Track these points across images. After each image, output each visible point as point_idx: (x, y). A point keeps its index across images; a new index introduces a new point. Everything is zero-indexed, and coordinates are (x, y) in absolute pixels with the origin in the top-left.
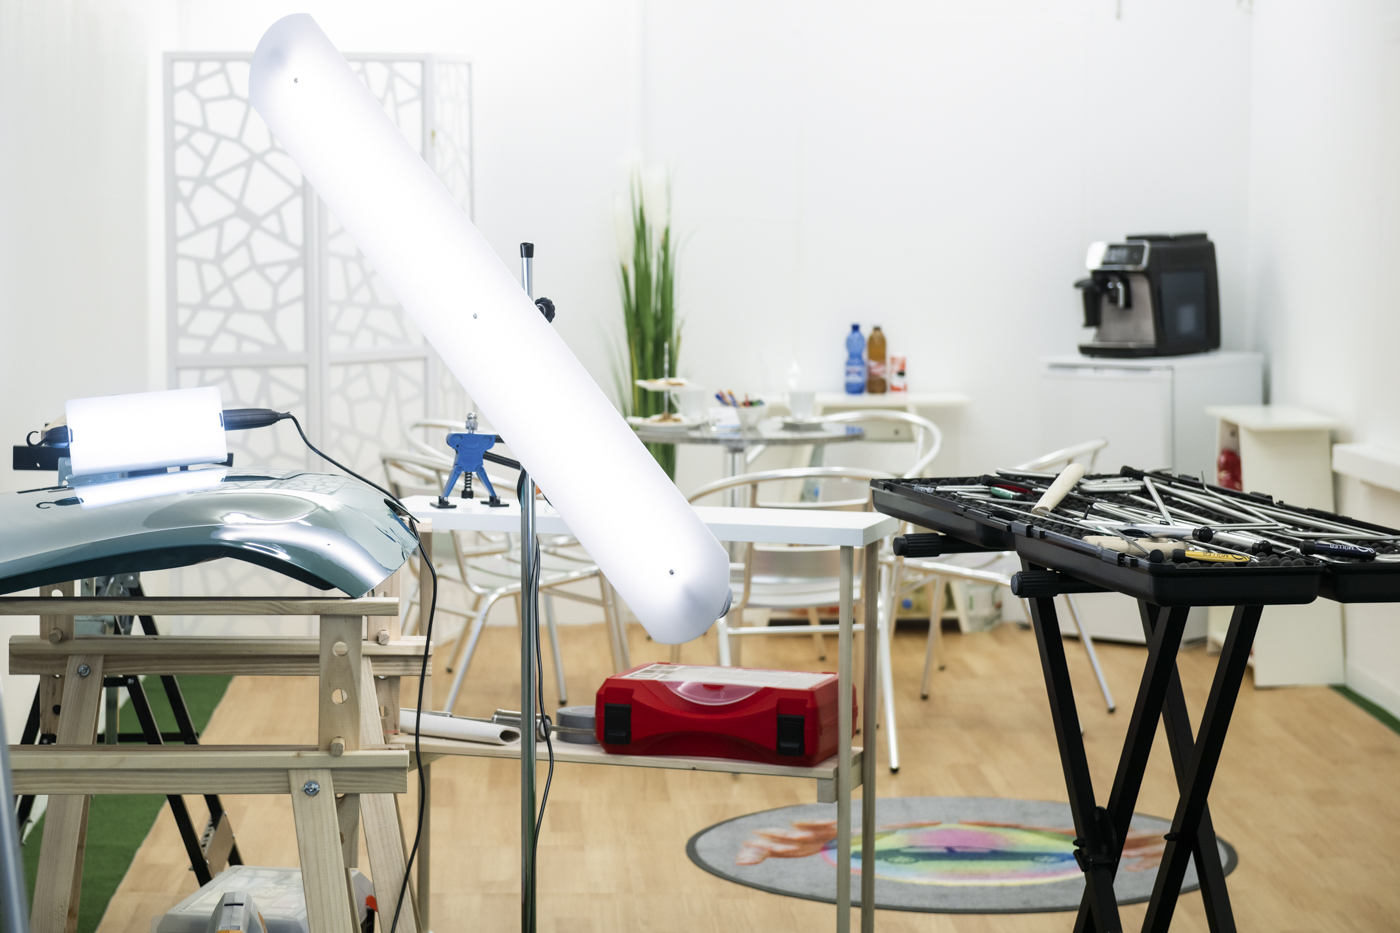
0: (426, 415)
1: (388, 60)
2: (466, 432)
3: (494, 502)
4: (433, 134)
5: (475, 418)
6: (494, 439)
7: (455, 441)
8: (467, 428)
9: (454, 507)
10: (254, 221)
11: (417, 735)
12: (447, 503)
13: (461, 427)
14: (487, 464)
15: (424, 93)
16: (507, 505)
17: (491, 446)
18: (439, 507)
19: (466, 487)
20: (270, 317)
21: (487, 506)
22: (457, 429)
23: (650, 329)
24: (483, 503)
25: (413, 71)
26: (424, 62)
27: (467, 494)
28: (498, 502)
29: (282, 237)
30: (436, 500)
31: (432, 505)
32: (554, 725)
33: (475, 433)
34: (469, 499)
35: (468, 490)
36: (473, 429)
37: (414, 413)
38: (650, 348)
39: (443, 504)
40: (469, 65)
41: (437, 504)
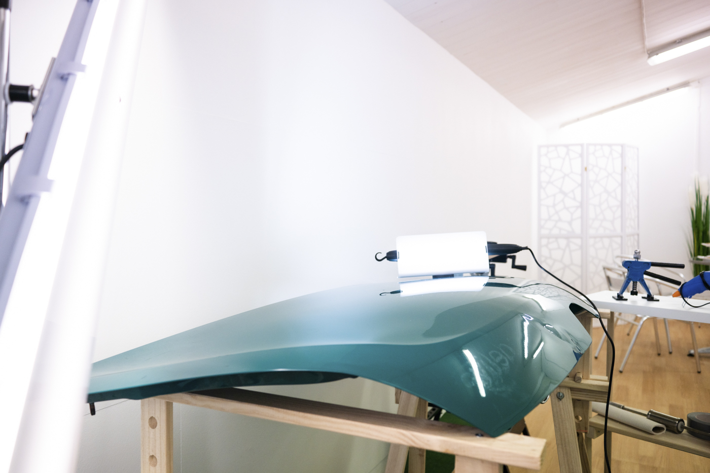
0: (622, 253)
1: (610, 145)
2: (634, 260)
3: (650, 298)
4: (625, 168)
5: (639, 253)
6: (650, 264)
7: (626, 264)
8: (635, 258)
9: (626, 300)
10: (565, 194)
11: (606, 417)
12: (622, 297)
13: (631, 258)
14: (645, 276)
15: (622, 156)
16: (658, 300)
17: (649, 268)
18: (617, 300)
19: (633, 289)
20: (570, 223)
21: (646, 300)
22: (629, 258)
23: (701, 228)
24: (643, 298)
25: (619, 149)
26: (622, 146)
27: (634, 293)
28: (653, 298)
29: (574, 199)
30: (616, 295)
31: (613, 297)
32: (686, 425)
33: (639, 260)
34: (635, 296)
35: (635, 291)
36: (638, 258)
37: (618, 253)
38: (701, 234)
39: (620, 298)
40: (638, 149)
41: (616, 298)
